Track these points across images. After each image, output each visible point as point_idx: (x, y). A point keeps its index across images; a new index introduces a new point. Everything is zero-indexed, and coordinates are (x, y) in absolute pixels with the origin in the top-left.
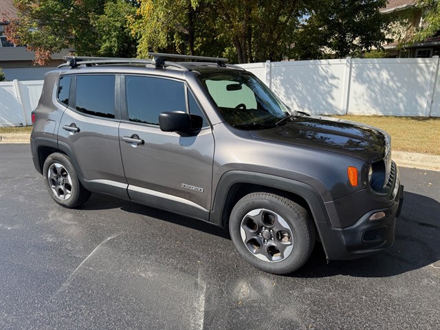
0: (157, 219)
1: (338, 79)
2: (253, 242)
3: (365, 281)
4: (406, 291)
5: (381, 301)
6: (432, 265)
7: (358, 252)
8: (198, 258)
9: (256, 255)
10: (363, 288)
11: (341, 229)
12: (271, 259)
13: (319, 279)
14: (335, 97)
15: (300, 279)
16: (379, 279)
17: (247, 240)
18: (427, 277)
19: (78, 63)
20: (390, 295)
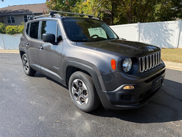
0: (55, 83)
1: (174, 31)
2: (76, 95)
3: (126, 123)
4: (145, 132)
5: (126, 134)
6: (172, 122)
7: (118, 106)
8: (57, 100)
9: (77, 101)
10: (122, 126)
11: (106, 92)
12: (81, 104)
13: (103, 117)
14: (171, 40)
15: (93, 116)
16: (135, 123)
17: (74, 94)
18: (164, 128)
19: (33, 18)
20: (134, 132)
